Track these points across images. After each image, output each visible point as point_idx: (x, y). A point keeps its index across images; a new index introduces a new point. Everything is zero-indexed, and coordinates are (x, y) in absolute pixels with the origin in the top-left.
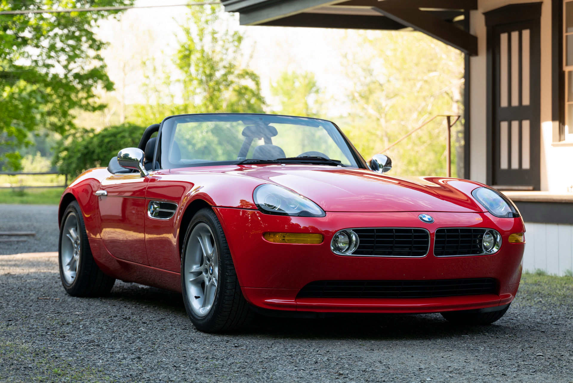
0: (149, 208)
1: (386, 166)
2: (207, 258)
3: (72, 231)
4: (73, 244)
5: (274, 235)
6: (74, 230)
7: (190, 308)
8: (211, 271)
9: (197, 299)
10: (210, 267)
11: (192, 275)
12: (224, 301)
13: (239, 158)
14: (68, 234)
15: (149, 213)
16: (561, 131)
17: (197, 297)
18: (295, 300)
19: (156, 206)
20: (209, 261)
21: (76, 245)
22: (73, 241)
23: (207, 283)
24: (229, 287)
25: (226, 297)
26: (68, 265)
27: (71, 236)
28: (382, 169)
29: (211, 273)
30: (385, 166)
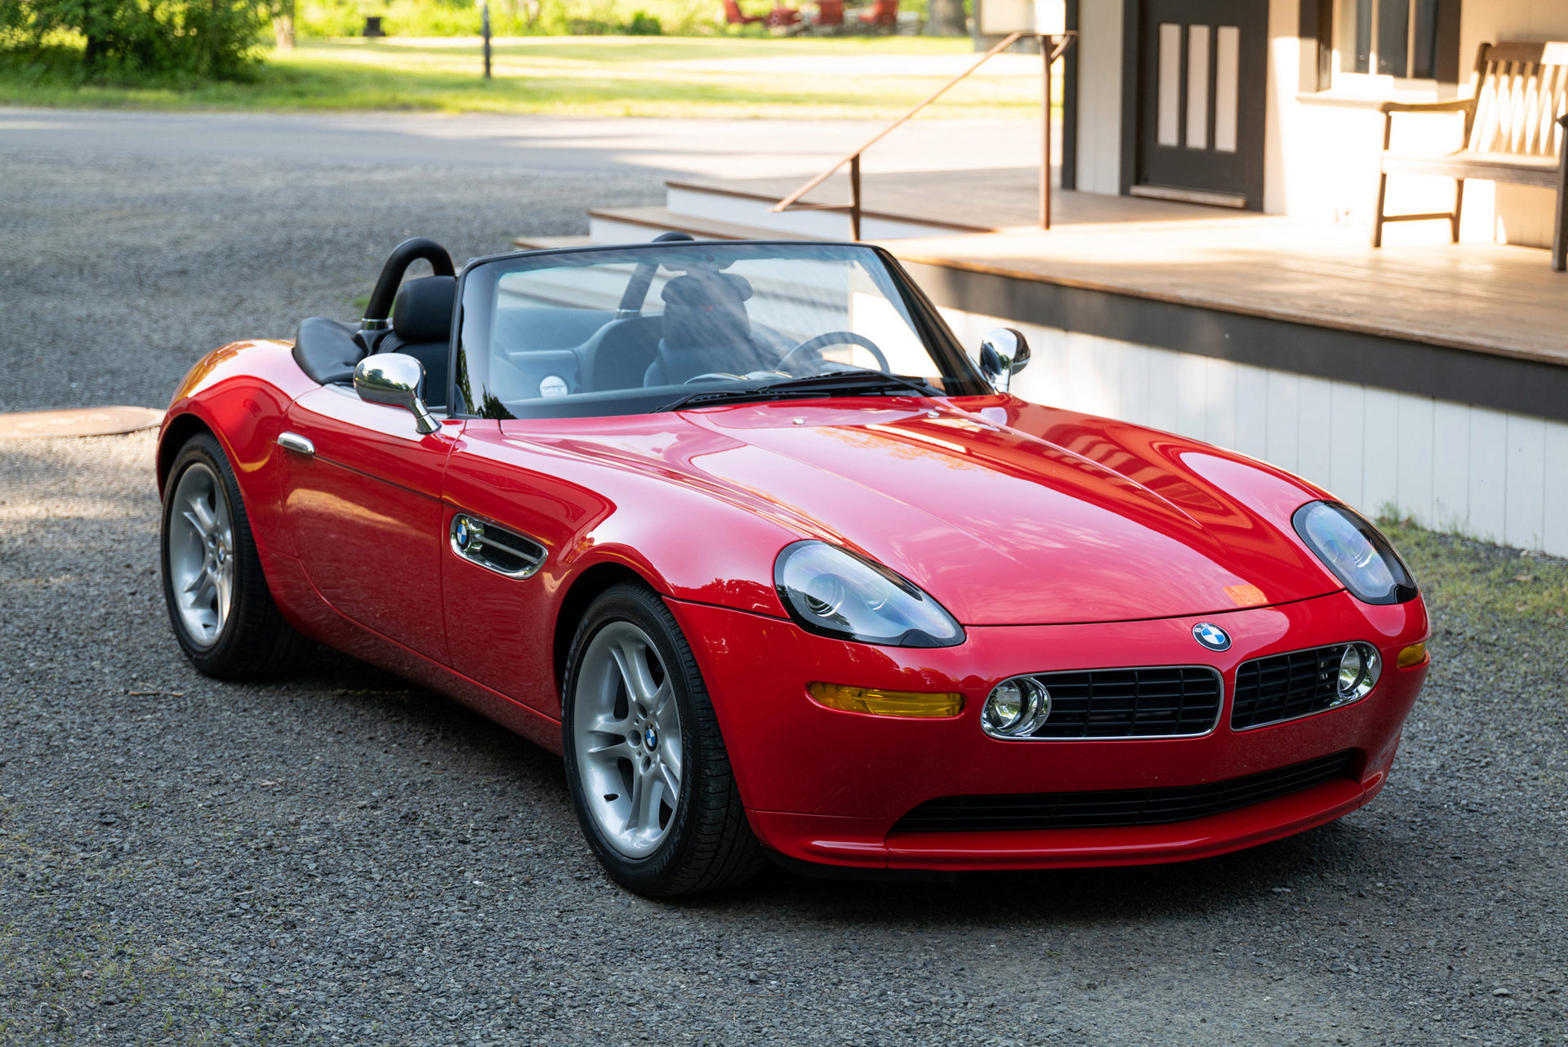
0: (453, 529)
1: (1018, 361)
2: (637, 707)
3: (199, 506)
4: (205, 542)
5: (838, 691)
6: (203, 505)
7: (594, 824)
8: (649, 741)
9: (611, 802)
10: (647, 729)
11: (593, 738)
12: (699, 836)
13: (623, 311)
14: (187, 511)
15: (453, 542)
16: (1322, 63)
17: (609, 798)
18: (885, 842)
19: (472, 528)
20: (645, 714)
21: (211, 545)
22: (204, 534)
23: (640, 769)
24: (712, 804)
25: (705, 828)
26: (190, 590)
27: (195, 516)
28: (1008, 371)
29: (650, 744)
30: (1015, 360)
